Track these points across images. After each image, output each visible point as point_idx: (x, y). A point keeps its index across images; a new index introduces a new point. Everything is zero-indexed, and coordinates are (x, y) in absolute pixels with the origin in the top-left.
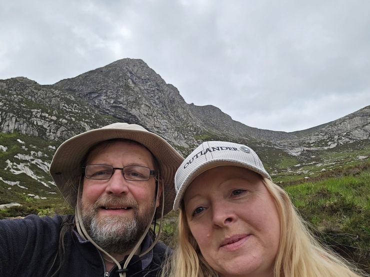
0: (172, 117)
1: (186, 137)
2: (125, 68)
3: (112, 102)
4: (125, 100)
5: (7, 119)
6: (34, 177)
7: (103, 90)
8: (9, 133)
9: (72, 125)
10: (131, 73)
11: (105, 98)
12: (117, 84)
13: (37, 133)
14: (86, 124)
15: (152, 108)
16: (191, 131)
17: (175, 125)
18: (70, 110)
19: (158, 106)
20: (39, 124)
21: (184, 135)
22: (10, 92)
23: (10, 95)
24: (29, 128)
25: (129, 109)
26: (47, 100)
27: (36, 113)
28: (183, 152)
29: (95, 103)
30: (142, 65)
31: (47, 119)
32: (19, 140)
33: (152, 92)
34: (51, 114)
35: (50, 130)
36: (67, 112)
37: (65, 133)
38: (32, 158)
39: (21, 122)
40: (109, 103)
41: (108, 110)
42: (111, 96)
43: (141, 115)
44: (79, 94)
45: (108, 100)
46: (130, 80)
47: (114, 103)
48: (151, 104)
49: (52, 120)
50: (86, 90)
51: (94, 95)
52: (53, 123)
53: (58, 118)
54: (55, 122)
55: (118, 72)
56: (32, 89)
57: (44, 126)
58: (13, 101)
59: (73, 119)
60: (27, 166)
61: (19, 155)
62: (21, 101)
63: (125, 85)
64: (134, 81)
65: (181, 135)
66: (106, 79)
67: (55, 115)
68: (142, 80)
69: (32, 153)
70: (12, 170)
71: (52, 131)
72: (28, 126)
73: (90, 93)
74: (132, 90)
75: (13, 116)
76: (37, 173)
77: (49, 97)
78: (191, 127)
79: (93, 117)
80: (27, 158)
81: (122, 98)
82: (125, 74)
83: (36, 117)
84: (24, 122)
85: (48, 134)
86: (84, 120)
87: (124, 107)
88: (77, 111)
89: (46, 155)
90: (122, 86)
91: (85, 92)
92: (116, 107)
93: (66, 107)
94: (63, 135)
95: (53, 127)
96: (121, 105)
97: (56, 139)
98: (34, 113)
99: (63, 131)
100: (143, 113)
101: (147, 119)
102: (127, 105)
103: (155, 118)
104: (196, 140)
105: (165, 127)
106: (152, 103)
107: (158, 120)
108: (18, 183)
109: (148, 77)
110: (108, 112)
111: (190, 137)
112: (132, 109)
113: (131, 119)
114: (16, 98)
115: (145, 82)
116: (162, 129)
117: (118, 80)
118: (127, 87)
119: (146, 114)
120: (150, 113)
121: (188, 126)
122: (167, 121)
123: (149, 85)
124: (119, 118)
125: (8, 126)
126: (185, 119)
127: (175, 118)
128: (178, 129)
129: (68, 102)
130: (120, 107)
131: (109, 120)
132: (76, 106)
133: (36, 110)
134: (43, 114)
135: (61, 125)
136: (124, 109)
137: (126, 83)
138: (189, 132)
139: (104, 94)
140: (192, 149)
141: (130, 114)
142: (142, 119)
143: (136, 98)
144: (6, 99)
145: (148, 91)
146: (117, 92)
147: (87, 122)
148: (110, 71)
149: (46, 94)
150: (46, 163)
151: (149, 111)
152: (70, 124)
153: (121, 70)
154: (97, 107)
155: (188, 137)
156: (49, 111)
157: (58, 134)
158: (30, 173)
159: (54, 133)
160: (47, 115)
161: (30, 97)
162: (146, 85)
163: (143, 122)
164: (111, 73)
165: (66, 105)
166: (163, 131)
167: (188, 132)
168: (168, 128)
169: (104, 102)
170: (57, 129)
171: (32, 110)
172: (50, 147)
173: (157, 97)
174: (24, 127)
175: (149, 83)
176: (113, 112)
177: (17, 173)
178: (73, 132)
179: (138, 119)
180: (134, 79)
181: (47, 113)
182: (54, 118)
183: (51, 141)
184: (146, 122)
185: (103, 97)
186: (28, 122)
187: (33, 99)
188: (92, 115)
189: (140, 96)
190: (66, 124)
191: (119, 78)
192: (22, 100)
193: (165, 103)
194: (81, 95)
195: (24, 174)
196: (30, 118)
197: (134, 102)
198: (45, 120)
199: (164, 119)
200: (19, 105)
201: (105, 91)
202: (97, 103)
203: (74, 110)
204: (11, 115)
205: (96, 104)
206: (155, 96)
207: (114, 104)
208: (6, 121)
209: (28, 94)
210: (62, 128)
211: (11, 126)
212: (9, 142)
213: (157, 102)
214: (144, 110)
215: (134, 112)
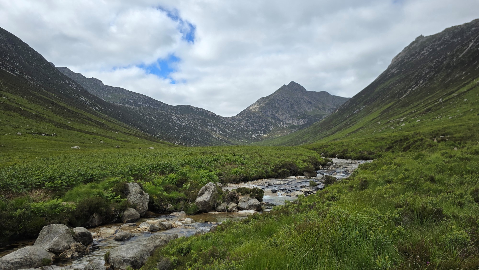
11: (269, 112)
12: (272, 107)
14: (263, 124)
47: (271, 113)
66: (269, 106)
91: (264, 112)
124: (273, 118)
154: (267, 115)
178: (261, 127)
179: (277, 117)
188: (266, 119)
211: (251, 128)
212: (251, 132)
213: (286, 107)
214: (280, 113)
215: (277, 115)
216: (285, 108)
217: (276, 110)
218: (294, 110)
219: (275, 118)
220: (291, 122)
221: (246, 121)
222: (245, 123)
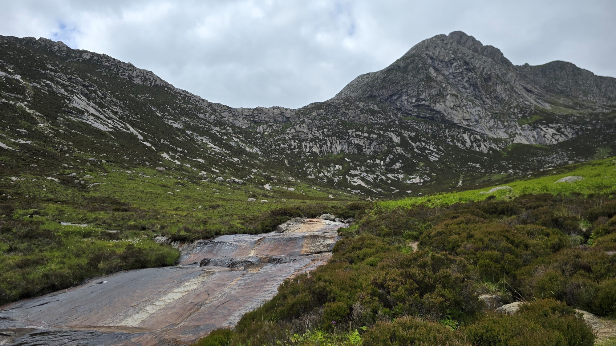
0: (488, 101)
1: (506, 124)
2: (424, 55)
3: (414, 101)
4: (427, 95)
5: (334, 142)
6: (366, 186)
7: (403, 89)
8: (338, 153)
9: (382, 138)
10: (432, 58)
11: (406, 98)
12: (417, 78)
13: (356, 151)
14: (392, 134)
15: (459, 96)
16: (514, 114)
17: (492, 111)
18: (376, 122)
19: (468, 91)
20: (356, 142)
21: (503, 122)
22: (328, 116)
23: (329, 119)
24: (349, 148)
25: (433, 105)
26: (357, 118)
27: (352, 133)
28: (500, 145)
29: (397, 105)
30: (445, 42)
31: (361, 137)
32: (346, 159)
33: (460, 75)
34: (363, 132)
35: (365, 146)
36: (374, 124)
37: (377, 147)
38: (359, 172)
39: (343, 143)
40: (411, 103)
41: (411, 110)
42: (412, 95)
43: (447, 109)
44: (380, 100)
45: (410, 100)
46: (431, 68)
47: (416, 101)
48: (459, 90)
49: (365, 137)
50: (386, 93)
51: (394, 98)
52: (366, 139)
53: (370, 133)
54: (368, 138)
55: (417, 63)
56: (343, 110)
57: (360, 144)
58: (332, 125)
59: (381, 132)
60: (359, 178)
61: (351, 171)
62: (338, 124)
63: (426, 77)
64: (437, 67)
65: (499, 122)
66: (405, 76)
67: (367, 132)
68: (446, 62)
69: (358, 168)
70: (352, 183)
71: (367, 147)
72: (348, 146)
73: (391, 96)
74: (435, 81)
75: (337, 140)
76: (367, 184)
77: (358, 115)
78: (515, 107)
79: (397, 122)
80: (357, 173)
81: (424, 94)
82: (425, 64)
83: (353, 137)
84: (345, 143)
85: (364, 150)
86: (389, 129)
87: (427, 103)
88: (382, 121)
89: (367, 169)
90: (422, 80)
91: (386, 96)
92: (418, 106)
93: (372, 119)
94: (376, 149)
95: (367, 143)
96: (424, 102)
97: (371, 154)
98: (350, 134)
99: (375, 146)
100: (448, 106)
101: (455, 112)
102: (430, 101)
103: (464, 108)
104: (521, 126)
105: (477, 117)
106: (461, 89)
107: (468, 110)
108: (359, 191)
109: (453, 56)
110: (411, 112)
111: (513, 123)
112: (435, 104)
113: (435, 116)
114: (334, 121)
115: (449, 65)
116: (473, 120)
117: (418, 73)
118: (429, 79)
119: (452, 106)
120: (458, 103)
121: (511, 108)
122: (480, 109)
123: (456, 66)
124: (423, 117)
125: (336, 148)
126: (507, 98)
127: (491, 101)
128: (495, 116)
129: (373, 113)
130: (423, 105)
131: (413, 122)
132: (380, 117)
133: (351, 131)
134: (358, 133)
135: (372, 140)
136: (427, 106)
137: (427, 74)
138: (512, 116)
139: (404, 94)
140: (512, 139)
141: (434, 110)
142: (448, 114)
143: (440, 89)
144: (327, 125)
145: (455, 75)
146: (418, 88)
147: (393, 132)
148: (408, 64)
149: (355, 113)
150: (369, 175)
151: (456, 102)
152: (380, 138)
153: (421, 58)
154: (399, 109)
155: (509, 124)
156: (361, 129)
157: (372, 149)
158: (363, 184)
159: (368, 148)
160: (360, 133)
161: (343, 118)
162: (451, 67)
163: (449, 117)
164: (410, 67)
165: (372, 117)
166: (475, 123)
167: (510, 117)
168: (481, 118)
169: (406, 103)
170: (370, 144)
171: (349, 131)
172: (369, 161)
173: (466, 79)
174: (345, 147)
175: (455, 64)
176: (416, 112)
177: (356, 184)
178: (383, 145)
179: (443, 114)
180: (436, 64)
181: (360, 131)
182: (366, 135)
183: (367, 155)
184: (453, 116)
185: (404, 98)
186: (348, 142)
187: (346, 119)
188: (396, 121)
189: (444, 85)
190: (377, 139)
191: (419, 70)
192: (338, 122)
193: (477, 84)
194: (382, 100)
195: (359, 185)
196: (348, 139)
197: (438, 95)
198: (360, 138)
199: (476, 105)
200: (338, 127)
201: (405, 90)
202: (398, 105)
203: (379, 122)
204: (335, 138)
205: (398, 107)
206: (463, 78)
207: (416, 103)
208: (333, 144)
209: (341, 115)
210: (374, 143)
211: (337, 148)
212: (341, 162)
213: (467, 85)
214: (450, 101)
215: (439, 107)
216: (464, 87)
217: (434, 92)
218: (496, 98)
219: (432, 119)
220: (502, 135)
221: (313, 119)
222: (310, 129)
